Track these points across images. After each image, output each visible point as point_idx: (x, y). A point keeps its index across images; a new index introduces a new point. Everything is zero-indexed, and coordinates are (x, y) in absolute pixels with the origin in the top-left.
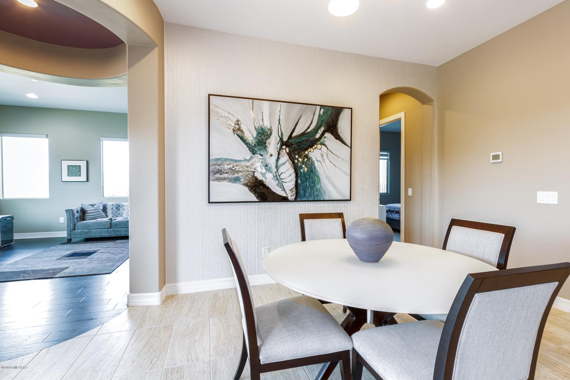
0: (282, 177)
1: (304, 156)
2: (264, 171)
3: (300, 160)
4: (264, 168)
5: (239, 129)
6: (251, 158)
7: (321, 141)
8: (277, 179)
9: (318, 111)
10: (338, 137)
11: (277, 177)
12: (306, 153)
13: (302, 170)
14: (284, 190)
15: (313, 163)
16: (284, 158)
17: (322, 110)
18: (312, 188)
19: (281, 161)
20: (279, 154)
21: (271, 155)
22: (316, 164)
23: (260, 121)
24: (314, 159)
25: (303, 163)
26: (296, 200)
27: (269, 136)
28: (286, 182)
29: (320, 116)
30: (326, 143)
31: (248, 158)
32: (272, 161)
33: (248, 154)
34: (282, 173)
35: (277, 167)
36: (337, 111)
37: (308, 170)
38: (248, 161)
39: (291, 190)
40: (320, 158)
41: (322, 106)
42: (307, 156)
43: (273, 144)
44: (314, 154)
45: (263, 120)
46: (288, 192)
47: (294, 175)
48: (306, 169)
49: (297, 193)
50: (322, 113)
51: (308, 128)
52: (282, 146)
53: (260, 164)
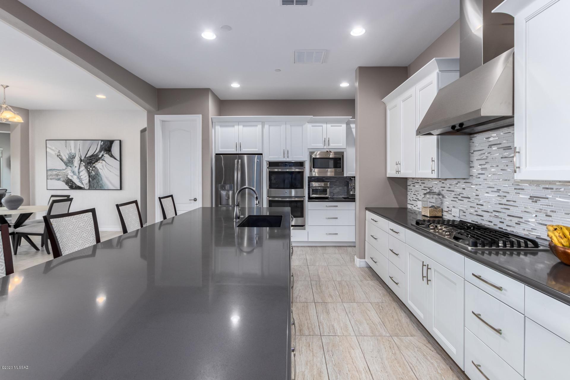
0: (81, 177)
1: (93, 167)
2: (72, 174)
3: (91, 169)
4: (72, 173)
5: (60, 155)
6: (66, 168)
7: (102, 158)
8: (79, 179)
9: (100, 143)
10: (112, 156)
11: (79, 178)
12: (94, 165)
13: (92, 174)
14: (82, 184)
15: (98, 170)
16: (83, 168)
17: (102, 142)
18: (97, 183)
19: (81, 169)
20: (80, 166)
21: (76, 167)
22: (100, 170)
23: (70, 150)
24: (98, 168)
25: (92, 170)
26: (89, 189)
27: (74, 158)
28: (83, 180)
29: (101, 146)
30: (105, 160)
31: (64, 168)
32: (76, 170)
33: (64, 166)
34: (81, 176)
35: (79, 173)
36: (111, 142)
37: (95, 174)
38: (64, 170)
39: (86, 184)
40: (101, 168)
41: (102, 141)
42: (94, 167)
43: (76, 162)
44: (99, 165)
45: (71, 150)
46: (85, 185)
47: (87, 177)
48: (94, 173)
49: (90, 186)
50: (102, 144)
51: (95, 152)
52: (81, 162)
53: (70, 171)
